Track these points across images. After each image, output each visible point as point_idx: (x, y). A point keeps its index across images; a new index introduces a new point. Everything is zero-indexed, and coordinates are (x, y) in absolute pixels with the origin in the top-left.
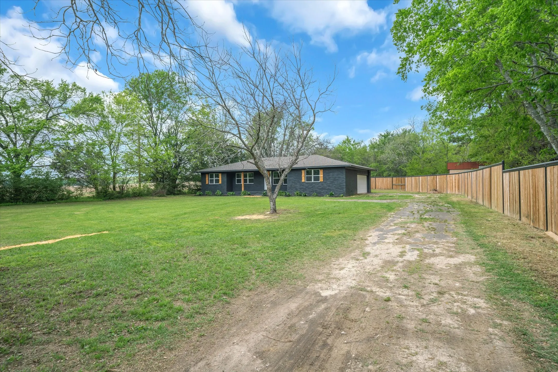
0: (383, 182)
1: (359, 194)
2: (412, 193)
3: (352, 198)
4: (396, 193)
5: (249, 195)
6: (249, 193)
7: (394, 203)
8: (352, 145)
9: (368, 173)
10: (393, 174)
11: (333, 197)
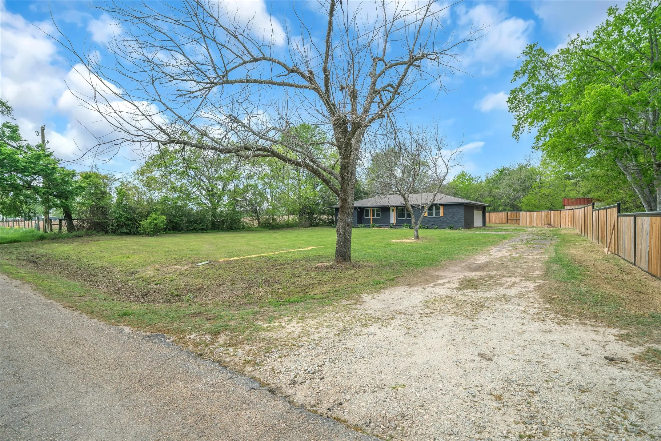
0: (497, 216)
1: (475, 228)
2: (526, 227)
3: (470, 231)
4: (511, 226)
5: (378, 227)
6: (377, 225)
7: (508, 234)
8: (467, 180)
9: (483, 209)
10: (508, 208)
11: (452, 229)
